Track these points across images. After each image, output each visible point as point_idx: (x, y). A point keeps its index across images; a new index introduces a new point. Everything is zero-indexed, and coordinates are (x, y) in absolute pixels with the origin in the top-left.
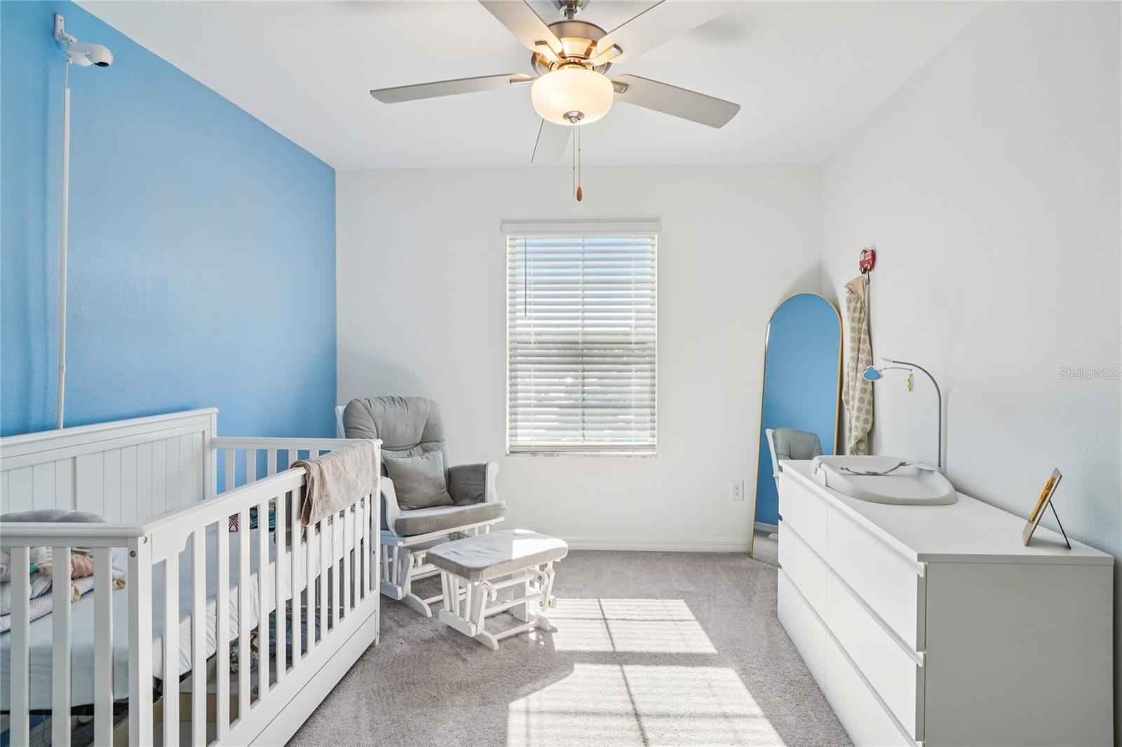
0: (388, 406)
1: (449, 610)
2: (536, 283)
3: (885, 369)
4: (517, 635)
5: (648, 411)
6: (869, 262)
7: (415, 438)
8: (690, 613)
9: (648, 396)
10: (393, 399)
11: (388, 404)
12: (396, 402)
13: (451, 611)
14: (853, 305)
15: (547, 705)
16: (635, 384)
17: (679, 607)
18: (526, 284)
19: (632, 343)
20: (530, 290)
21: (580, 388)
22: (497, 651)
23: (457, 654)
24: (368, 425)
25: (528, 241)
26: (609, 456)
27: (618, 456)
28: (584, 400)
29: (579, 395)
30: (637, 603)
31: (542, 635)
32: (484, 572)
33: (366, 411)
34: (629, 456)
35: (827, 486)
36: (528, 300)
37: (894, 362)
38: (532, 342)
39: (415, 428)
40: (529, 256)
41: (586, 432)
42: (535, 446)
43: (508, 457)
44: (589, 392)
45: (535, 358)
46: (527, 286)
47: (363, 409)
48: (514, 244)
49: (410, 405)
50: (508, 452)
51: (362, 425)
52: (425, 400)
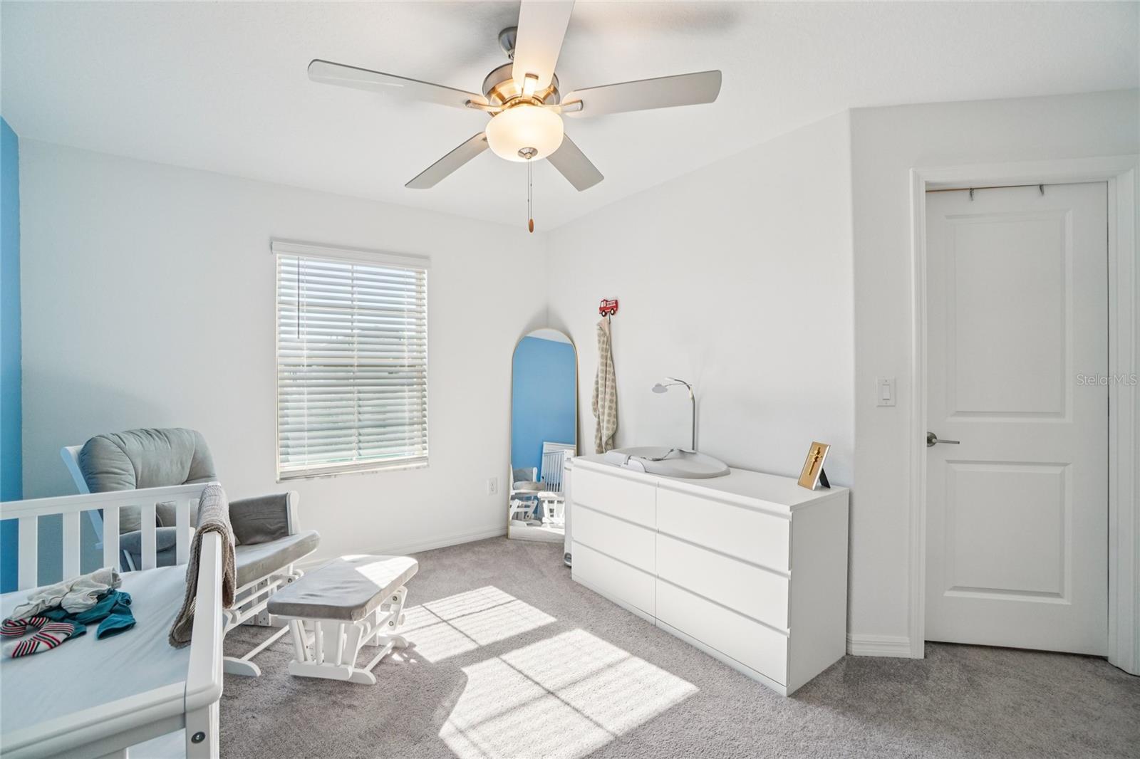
0: (146, 442)
1: (303, 659)
2: (308, 305)
3: (670, 385)
4: (381, 662)
5: (419, 427)
6: (609, 309)
7: (182, 475)
8: (507, 595)
9: (419, 414)
10: (148, 432)
11: (145, 439)
12: (154, 436)
13: (306, 660)
14: (602, 339)
15: (475, 716)
16: (406, 403)
17: (492, 593)
18: (299, 306)
19: (404, 366)
20: (303, 312)
21: (356, 408)
22: (376, 684)
23: (335, 703)
24: (124, 467)
25: (301, 263)
26: (387, 471)
27: (394, 470)
28: (360, 420)
29: (355, 417)
30: (461, 598)
31: (406, 653)
32: (368, 607)
33: (119, 450)
34: (405, 469)
35: (646, 472)
36: (301, 322)
37: (676, 380)
38: (306, 364)
39: (181, 464)
40: (302, 277)
41: (361, 452)
42: (310, 470)
43: (279, 485)
44: (364, 413)
45: (308, 381)
46: (300, 308)
47: (114, 448)
48: (286, 263)
49: (172, 437)
50: (278, 479)
51: (116, 468)
52: (188, 432)
